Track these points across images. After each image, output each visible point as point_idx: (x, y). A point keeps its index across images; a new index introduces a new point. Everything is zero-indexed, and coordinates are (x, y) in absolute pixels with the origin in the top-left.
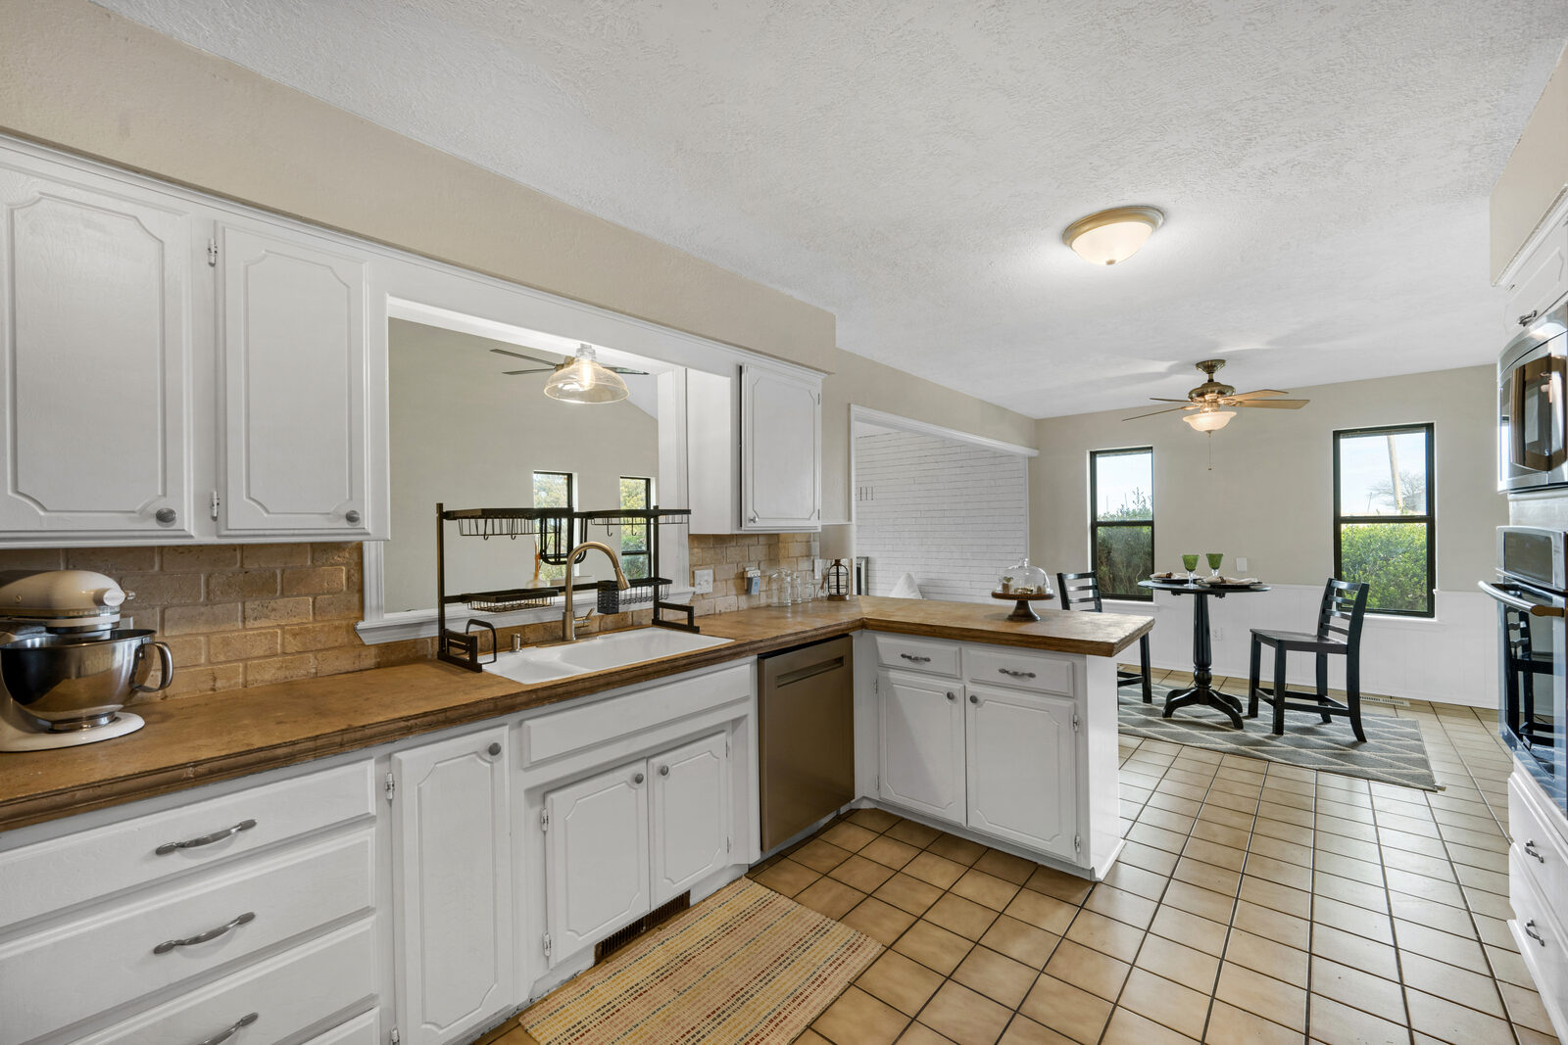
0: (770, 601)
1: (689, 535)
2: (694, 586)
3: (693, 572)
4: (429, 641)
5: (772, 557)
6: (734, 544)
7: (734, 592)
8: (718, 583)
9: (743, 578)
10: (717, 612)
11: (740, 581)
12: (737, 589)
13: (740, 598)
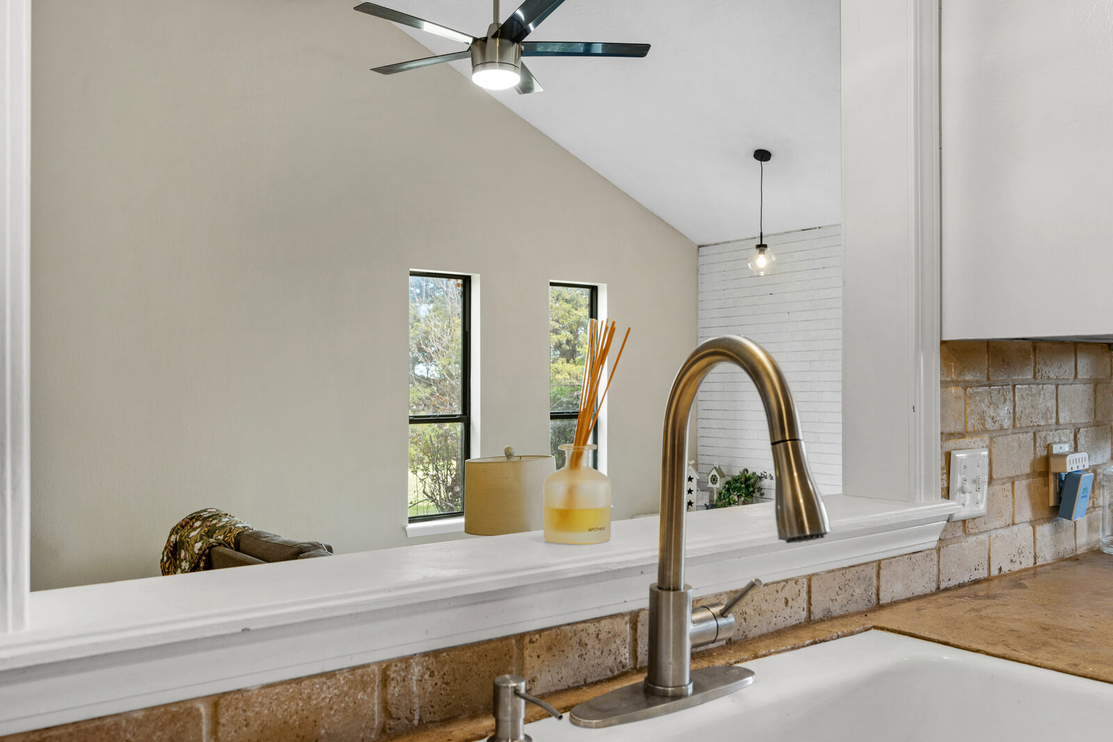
0: (1095, 537)
1: (943, 343)
2: (947, 494)
3: (948, 456)
4: (203, 709)
5: (1099, 418)
6: (1030, 376)
7: (1026, 513)
8: (997, 487)
9: (1045, 473)
10: (995, 572)
11: (1039, 481)
12: (1034, 507)
13: (1039, 529)
